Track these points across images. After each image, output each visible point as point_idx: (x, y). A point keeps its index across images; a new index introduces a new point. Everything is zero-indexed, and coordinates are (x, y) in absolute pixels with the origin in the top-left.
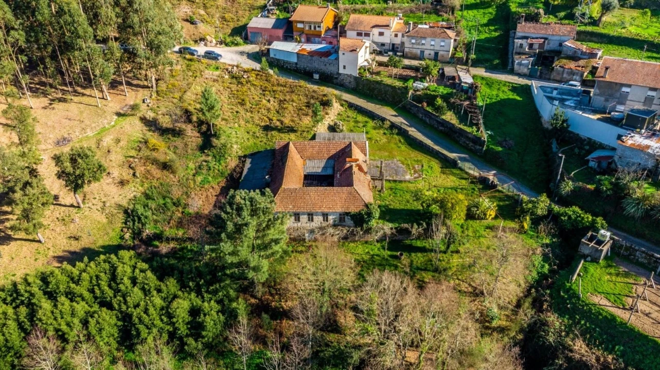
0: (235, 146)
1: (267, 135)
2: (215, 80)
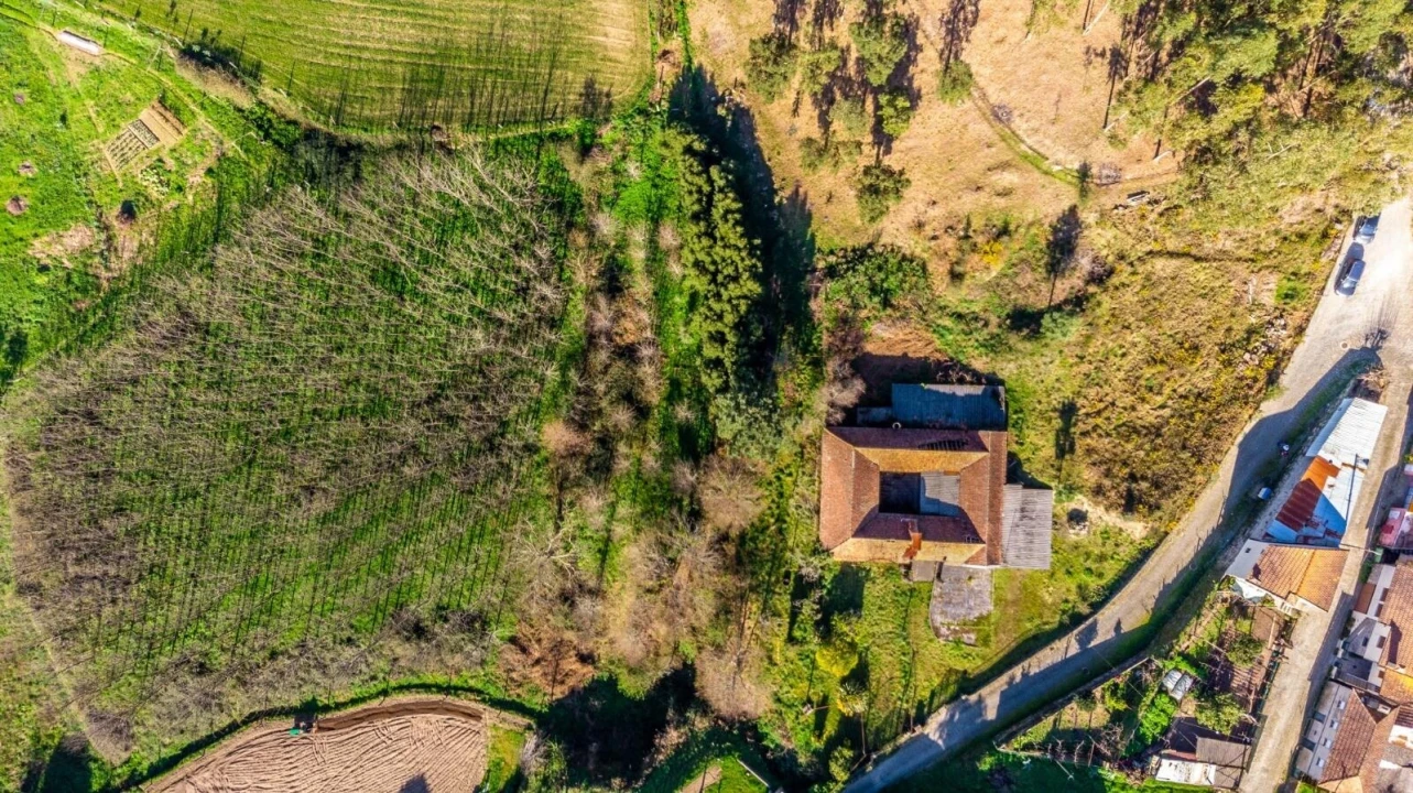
0: (1012, 365)
1: (1055, 410)
2: (1238, 300)
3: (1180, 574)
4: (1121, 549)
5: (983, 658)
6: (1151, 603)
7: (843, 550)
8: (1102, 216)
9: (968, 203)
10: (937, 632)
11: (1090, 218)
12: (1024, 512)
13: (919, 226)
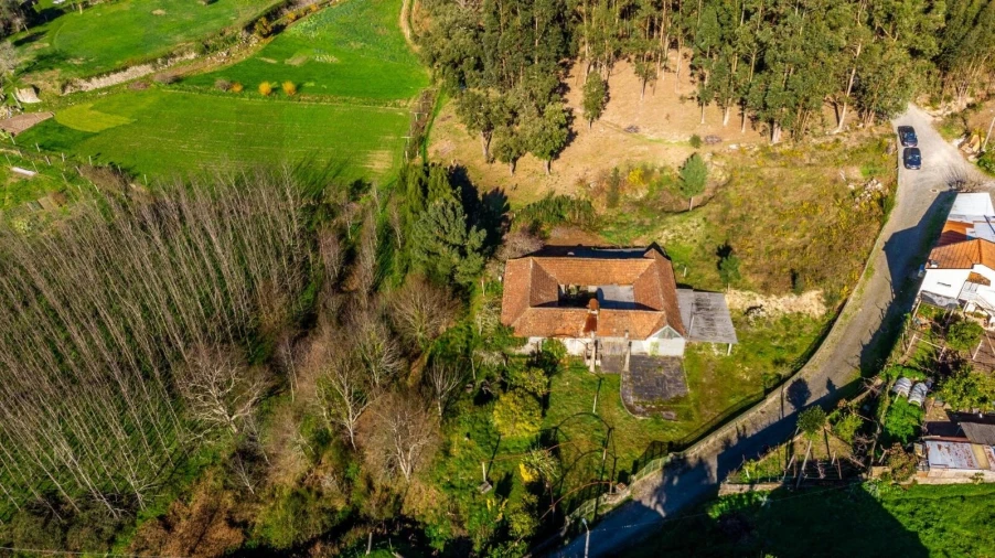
2: (835, 181)
3: (874, 336)
4: (805, 329)
5: (688, 430)
6: (857, 362)
7: (523, 324)
8: (714, 154)
9: (614, 163)
10: (631, 409)
11: (706, 158)
12: (699, 305)
13: (581, 182)
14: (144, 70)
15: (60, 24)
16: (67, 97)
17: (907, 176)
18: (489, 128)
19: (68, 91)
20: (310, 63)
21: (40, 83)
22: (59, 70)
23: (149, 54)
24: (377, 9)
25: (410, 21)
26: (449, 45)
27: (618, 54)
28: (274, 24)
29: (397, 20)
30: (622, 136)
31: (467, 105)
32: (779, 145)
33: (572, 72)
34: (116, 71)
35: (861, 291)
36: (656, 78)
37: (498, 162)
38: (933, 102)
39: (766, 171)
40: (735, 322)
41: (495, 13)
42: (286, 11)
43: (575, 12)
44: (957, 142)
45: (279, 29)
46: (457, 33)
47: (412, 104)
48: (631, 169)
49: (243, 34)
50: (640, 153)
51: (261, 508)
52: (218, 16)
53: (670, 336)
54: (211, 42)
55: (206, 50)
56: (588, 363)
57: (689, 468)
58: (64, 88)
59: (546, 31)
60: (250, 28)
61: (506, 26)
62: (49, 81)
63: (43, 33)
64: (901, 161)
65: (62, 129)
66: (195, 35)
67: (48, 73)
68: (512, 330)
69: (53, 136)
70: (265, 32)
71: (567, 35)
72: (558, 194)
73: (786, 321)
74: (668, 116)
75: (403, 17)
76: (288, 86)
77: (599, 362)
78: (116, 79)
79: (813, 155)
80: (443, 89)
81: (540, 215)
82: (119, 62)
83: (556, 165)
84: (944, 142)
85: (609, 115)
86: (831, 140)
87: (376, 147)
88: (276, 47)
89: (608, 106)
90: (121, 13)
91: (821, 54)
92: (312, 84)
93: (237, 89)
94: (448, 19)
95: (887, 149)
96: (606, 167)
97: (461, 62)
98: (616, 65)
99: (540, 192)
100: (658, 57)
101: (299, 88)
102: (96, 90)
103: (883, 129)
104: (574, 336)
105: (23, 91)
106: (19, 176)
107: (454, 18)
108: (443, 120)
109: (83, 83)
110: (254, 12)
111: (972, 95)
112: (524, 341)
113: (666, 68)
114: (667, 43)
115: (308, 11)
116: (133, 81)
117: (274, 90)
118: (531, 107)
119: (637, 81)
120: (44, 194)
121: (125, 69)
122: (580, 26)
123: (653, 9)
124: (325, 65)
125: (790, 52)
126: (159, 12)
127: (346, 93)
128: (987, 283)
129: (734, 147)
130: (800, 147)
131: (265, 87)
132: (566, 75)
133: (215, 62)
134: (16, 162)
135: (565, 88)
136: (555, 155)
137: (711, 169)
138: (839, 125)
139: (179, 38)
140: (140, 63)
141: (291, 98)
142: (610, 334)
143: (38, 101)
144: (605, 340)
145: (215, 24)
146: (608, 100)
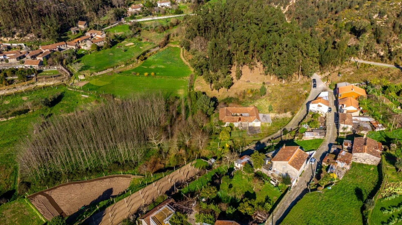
2: (297, 91)
7: (224, 120)
8: (268, 86)
9: (244, 89)
10: (249, 135)
11: (267, 87)
12: (264, 116)
13: (236, 94)
14: (111, 70)
15: (85, 58)
16: (92, 77)
17: (313, 90)
18: (211, 82)
19: (92, 76)
20: (157, 68)
21: (85, 74)
22: (89, 70)
23: (112, 66)
24: (173, 53)
25: (183, 56)
26: (199, 62)
27: (244, 63)
28: (144, 57)
29: (180, 56)
30: (246, 83)
31: (206, 76)
32: (284, 84)
33: (232, 68)
34: (104, 70)
35: (300, 112)
36: (254, 69)
37: (214, 90)
38: (321, 74)
39: (281, 90)
40: (272, 120)
41: (212, 54)
42: (147, 53)
43: (233, 53)
44: (325, 82)
45: (146, 58)
46: (201, 59)
47: (188, 78)
48: (248, 90)
49: (136, 60)
50: (250, 86)
51: (167, 161)
52: (128, 55)
53: (257, 122)
54: (128, 62)
55: (127, 64)
56: (239, 128)
57: (261, 144)
58: (91, 75)
59: (226, 58)
60: (138, 58)
61: (215, 57)
62: (87, 73)
63: (81, 60)
64: (312, 87)
65: (92, 85)
66: (123, 60)
67: (87, 71)
68: (222, 121)
69: (91, 87)
70: (142, 59)
71: (231, 59)
72: (230, 96)
73: (283, 119)
74: (257, 78)
75: (181, 55)
76: (153, 74)
77: (242, 128)
78: (104, 72)
79: (292, 86)
80: (197, 74)
81: (226, 101)
82: (104, 68)
83: (229, 90)
84: (323, 82)
85: (242, 78)
86: (297, 82)
87: (179, 89)
88: (146, 63)
89: (242, 76)
90: (100, 55)
91: (291, 62)
92: (158, 73)
93: (138, 74)
94: (198, 55)
95: (309, 84)
96: (242, 90)
97: (202, 66)
98: (244, 66)
99: (226, 96)
100: (255, 64)
101: (155, 74)
102: (99, 75)
103: (309, 80)
104: (236, 122)
105: (81, 76)
106: (84, 97)
107: (200, 55)
108: (197, 81)
109: (96, 73)
110: (138, 54)
111: (330, 72)
112: (225, 123)
113: (256, 67)
114: (257, 61)
115: (153, 53)
116: (108, 73)
117: (148, 75)
118: (222, 76)
119: (249, 70)
120: (92, 101)
121: (106, 70)
122: (234, 56)
123: (253, 52)
124: (161, 68)
125: (285, 61)
126: (111, 54)
127: (169, 75)
128: (321, 106)
129: (273, 84)
130: (289, 84)
131: (146, 74)
132: (230, 69)
133: (130, 67)
134: (82, 94)
135: (230, 73)
136: (229, 87)
137: (268, 90)
138: (299, 79)
139: (119, 61)
140: (110, 68)
141: (153, 77)
142: (244, 121)
143: (84, 78)
144: (243, 123)
145: (128, 57)
146: (242, 75)
